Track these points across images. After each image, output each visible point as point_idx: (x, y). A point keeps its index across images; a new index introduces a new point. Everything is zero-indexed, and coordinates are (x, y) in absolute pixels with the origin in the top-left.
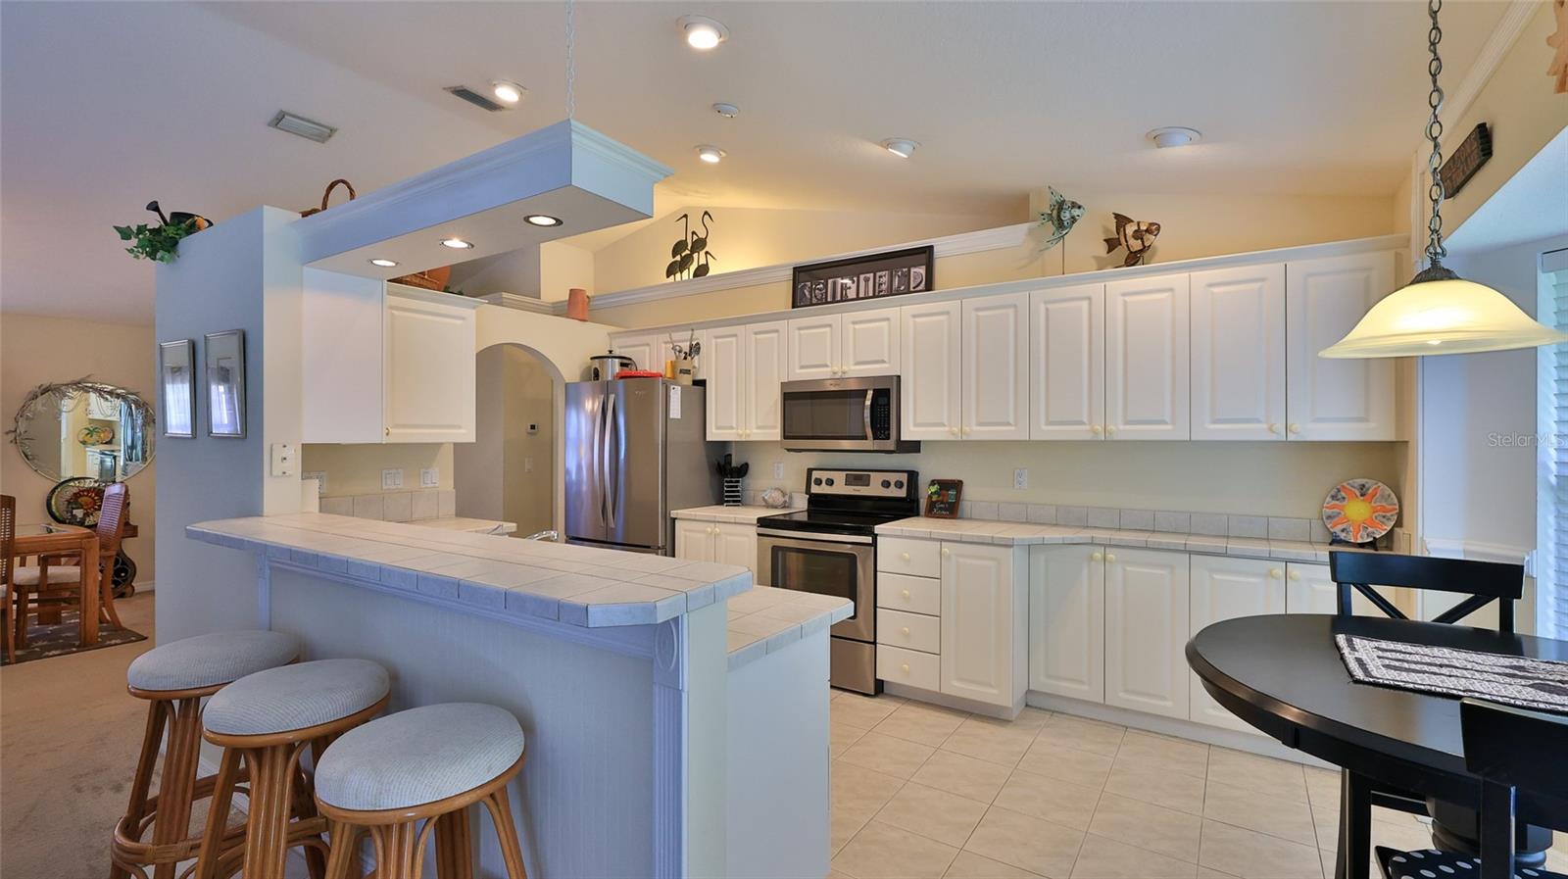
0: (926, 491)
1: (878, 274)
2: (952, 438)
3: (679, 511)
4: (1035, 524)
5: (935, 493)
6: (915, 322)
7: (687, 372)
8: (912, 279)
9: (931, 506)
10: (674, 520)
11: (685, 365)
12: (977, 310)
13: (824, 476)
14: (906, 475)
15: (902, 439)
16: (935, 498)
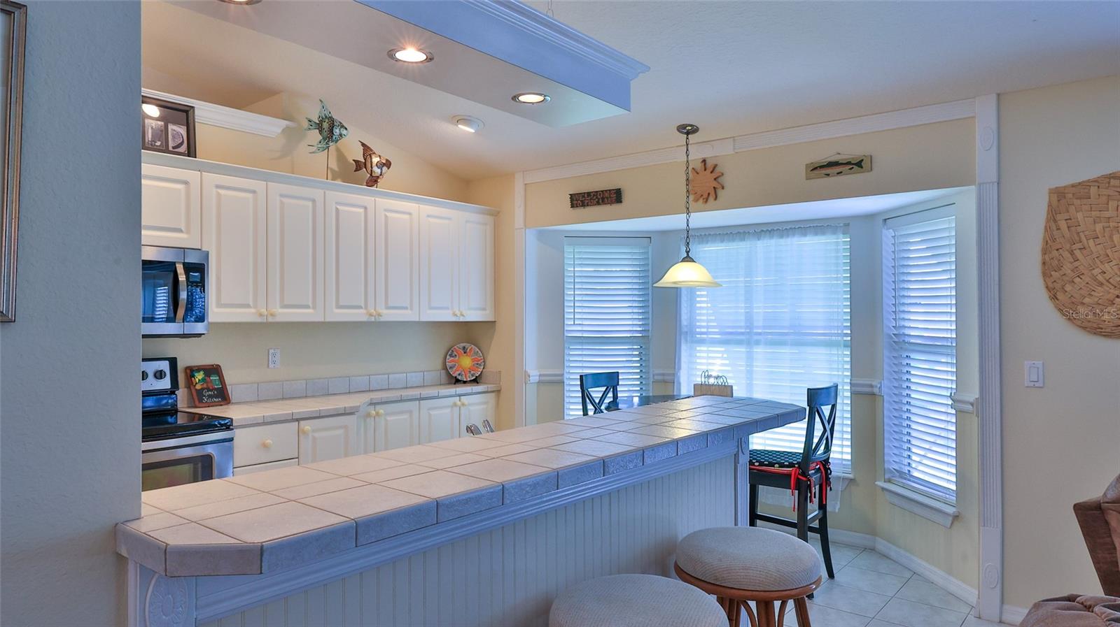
0: (183, 380)
4: (290, 398)
6: (219, 195)
8: (170, 136)
12: (282, 196)
14: (167, 363)
16: (199, 386)
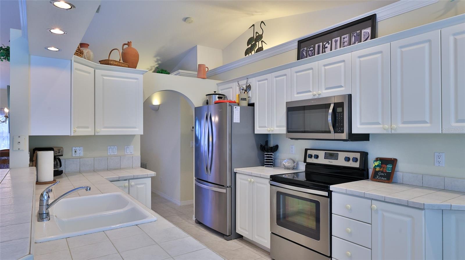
0: (372, 165)
1: (343, 37)
2: (385, 132)
3: (238, 169)
5: (378, 166)
6: (360, 61)
7: (244, 99)
8: (362, 36)
9: (376, 173)
10: (236, 173)
11: (244, 96)
12: (401, 47)
13: (313, 153)
14: (359, 154)
15: (353, 132)
16: (378, 169)
